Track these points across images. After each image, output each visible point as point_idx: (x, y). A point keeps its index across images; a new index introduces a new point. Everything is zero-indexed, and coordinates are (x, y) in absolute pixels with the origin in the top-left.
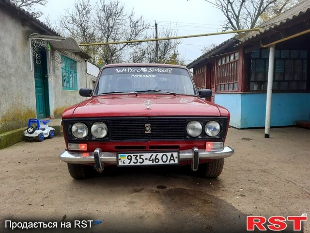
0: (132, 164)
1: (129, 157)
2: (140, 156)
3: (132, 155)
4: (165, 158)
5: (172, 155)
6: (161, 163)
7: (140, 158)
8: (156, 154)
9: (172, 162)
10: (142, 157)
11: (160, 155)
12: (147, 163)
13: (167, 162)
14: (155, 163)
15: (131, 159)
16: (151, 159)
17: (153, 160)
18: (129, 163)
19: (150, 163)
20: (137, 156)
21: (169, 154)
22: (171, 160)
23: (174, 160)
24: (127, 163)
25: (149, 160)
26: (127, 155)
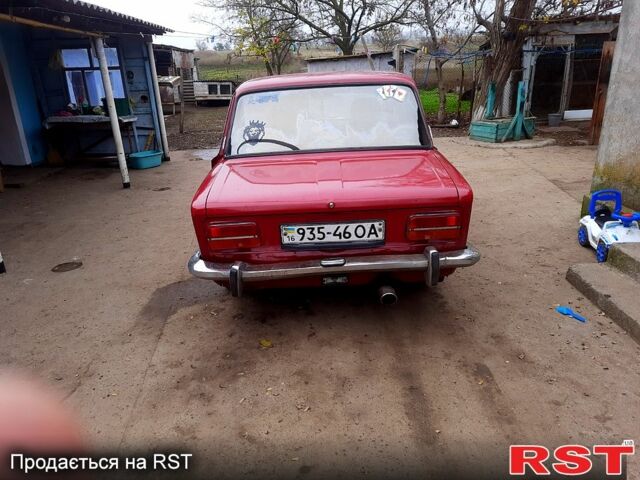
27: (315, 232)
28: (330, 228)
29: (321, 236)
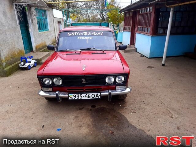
0: (76, 99)
1: (75, 96)
2: (80, 95)
3: (76, 95)
4: (93, 96)
5: (97, 94)
6: (91, 98)
7: (80, 96)
8: (88, 94)
9: (97, 97)
10: (81, 95)
11: (91, 95)
12: (84, 98)
13: (95, 98)
14: (88, 98)
15: (75, 97)
16: (86, 96)
17: (87, 97)
18: (75, 98)
19: (86, 98)
20: (78, 95)
21: (95, 94)
22: (96, 96)
23: (98, 96)
24: (73, 98)
25: (85, 97)
26: (73, 95)
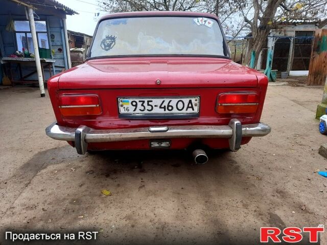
27: (145, 104)
28: (157, 102)
29: (150, 108)
